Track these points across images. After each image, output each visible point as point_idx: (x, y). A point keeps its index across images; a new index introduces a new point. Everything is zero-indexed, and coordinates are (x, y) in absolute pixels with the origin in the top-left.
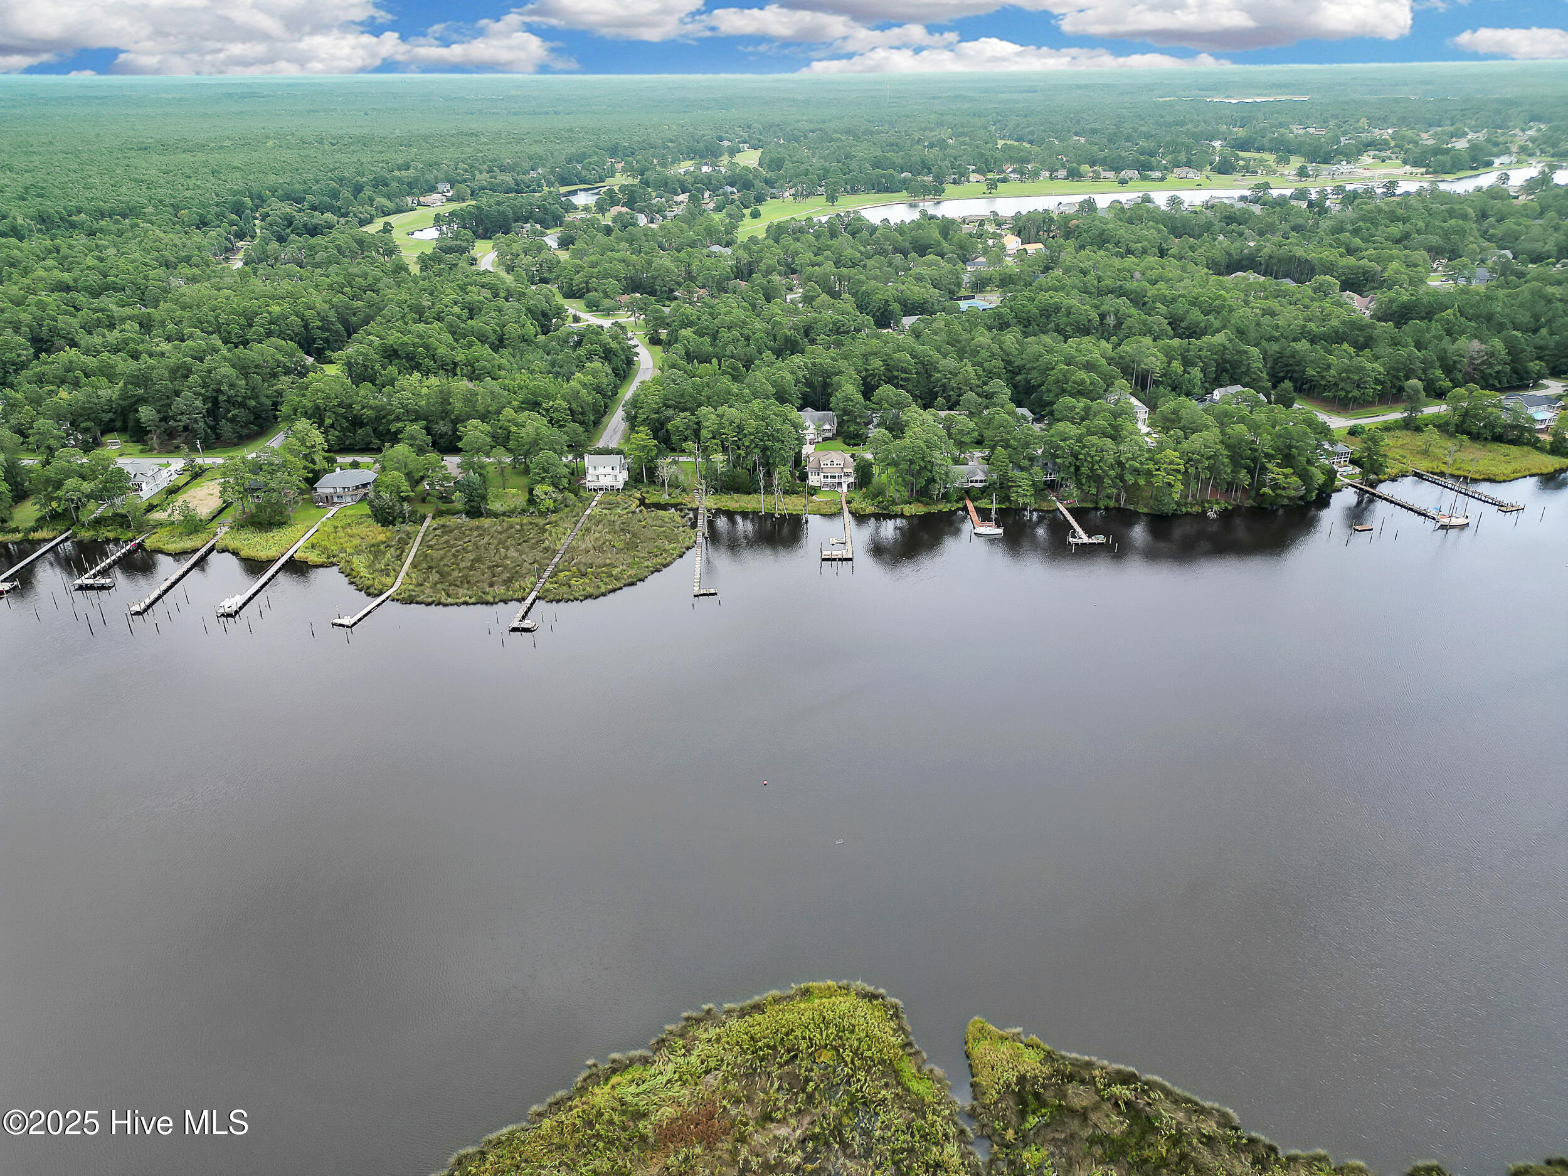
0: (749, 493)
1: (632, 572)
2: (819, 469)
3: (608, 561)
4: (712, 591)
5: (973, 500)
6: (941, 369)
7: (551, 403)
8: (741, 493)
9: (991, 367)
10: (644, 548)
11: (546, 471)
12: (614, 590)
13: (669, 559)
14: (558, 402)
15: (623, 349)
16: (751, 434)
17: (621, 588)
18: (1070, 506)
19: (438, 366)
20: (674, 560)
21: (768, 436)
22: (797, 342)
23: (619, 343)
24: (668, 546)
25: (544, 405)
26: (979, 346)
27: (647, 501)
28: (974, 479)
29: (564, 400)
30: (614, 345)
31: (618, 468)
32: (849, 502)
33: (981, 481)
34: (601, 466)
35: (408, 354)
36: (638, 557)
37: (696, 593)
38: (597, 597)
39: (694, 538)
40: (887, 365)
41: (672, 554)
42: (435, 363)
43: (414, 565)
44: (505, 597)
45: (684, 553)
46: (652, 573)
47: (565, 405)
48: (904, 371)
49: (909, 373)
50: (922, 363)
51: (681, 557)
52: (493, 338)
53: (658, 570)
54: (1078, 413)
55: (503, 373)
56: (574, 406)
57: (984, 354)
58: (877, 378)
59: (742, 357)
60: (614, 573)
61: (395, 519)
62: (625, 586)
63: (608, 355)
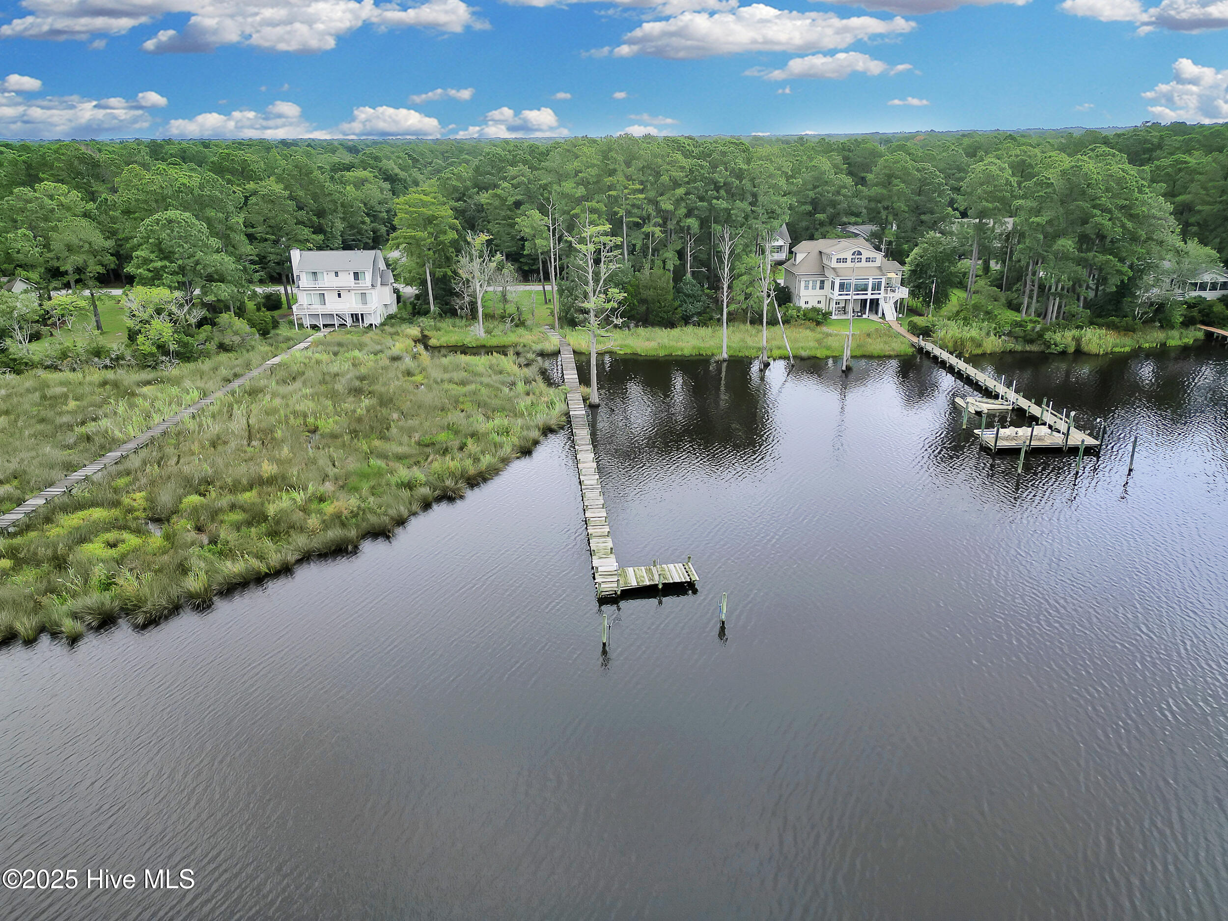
0: (672, 325)
1: (347, 503)
3: (268, 469)
4: (676, 574)
8: (653, 325)
10: (410, 432)
11: (166, 255)
12: (258, 579)
13: (487, 460)
16: (676, 184)
17: (285, 570)
20: (506, 461)
21: (717, 189)
24: (482, 424)
27: (433, 342)
31: (368, 276)
34: (327, 271)
36: (384, 456)
37: (609, 586)
38: (152, 622)
39: (560, 407)
41: (498, 446)
45: (536, 443)
46: (427, 506)
51: (526, 452)
53: (448, 497)
60: (271, 510)
62: (306, 558)
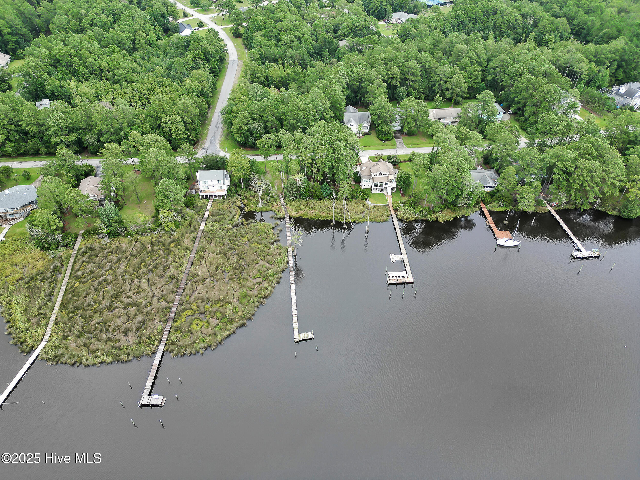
2: (370, 177)
4: (310, 336)
5: (486, 204)
6: (439, 73)
7: (168, 118)
8: (314, 199)
9: (472, 71)
11: (166, 197)
14: (174, 116)
15: (216, 51)
18: (557, 209)
19: (90, 71)
20: (274, 288)
22: (332, 42)
23: (214, 46)
25: (164, 120)
26: (461, 51)
27: (246, 209)
28: (486, 186)
29: (179, 114)
30: (211, 49)
31: (222, 181)
32: (396, 210)
33: (490, 187)
34: (209, 180)
35: (67, 63)
37: (297, 339)
39: (286, 258)
40: (402, 70)
42: (87, 69)
43: (63, 306)
44: (137, 354)
47: (179, 119)
48: (413, 75)
49: (417, 76)
50: (423, 66)
51: (279, 283)
52: (128, 44)
54: (560, 130)
55: (135, 76)
56: (186, 119)
57: (466, 60)
58: (395, 80)
59: (298, 57)
61: (50, 245)
63: (207, 58)
